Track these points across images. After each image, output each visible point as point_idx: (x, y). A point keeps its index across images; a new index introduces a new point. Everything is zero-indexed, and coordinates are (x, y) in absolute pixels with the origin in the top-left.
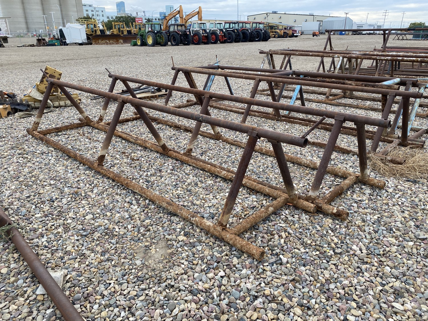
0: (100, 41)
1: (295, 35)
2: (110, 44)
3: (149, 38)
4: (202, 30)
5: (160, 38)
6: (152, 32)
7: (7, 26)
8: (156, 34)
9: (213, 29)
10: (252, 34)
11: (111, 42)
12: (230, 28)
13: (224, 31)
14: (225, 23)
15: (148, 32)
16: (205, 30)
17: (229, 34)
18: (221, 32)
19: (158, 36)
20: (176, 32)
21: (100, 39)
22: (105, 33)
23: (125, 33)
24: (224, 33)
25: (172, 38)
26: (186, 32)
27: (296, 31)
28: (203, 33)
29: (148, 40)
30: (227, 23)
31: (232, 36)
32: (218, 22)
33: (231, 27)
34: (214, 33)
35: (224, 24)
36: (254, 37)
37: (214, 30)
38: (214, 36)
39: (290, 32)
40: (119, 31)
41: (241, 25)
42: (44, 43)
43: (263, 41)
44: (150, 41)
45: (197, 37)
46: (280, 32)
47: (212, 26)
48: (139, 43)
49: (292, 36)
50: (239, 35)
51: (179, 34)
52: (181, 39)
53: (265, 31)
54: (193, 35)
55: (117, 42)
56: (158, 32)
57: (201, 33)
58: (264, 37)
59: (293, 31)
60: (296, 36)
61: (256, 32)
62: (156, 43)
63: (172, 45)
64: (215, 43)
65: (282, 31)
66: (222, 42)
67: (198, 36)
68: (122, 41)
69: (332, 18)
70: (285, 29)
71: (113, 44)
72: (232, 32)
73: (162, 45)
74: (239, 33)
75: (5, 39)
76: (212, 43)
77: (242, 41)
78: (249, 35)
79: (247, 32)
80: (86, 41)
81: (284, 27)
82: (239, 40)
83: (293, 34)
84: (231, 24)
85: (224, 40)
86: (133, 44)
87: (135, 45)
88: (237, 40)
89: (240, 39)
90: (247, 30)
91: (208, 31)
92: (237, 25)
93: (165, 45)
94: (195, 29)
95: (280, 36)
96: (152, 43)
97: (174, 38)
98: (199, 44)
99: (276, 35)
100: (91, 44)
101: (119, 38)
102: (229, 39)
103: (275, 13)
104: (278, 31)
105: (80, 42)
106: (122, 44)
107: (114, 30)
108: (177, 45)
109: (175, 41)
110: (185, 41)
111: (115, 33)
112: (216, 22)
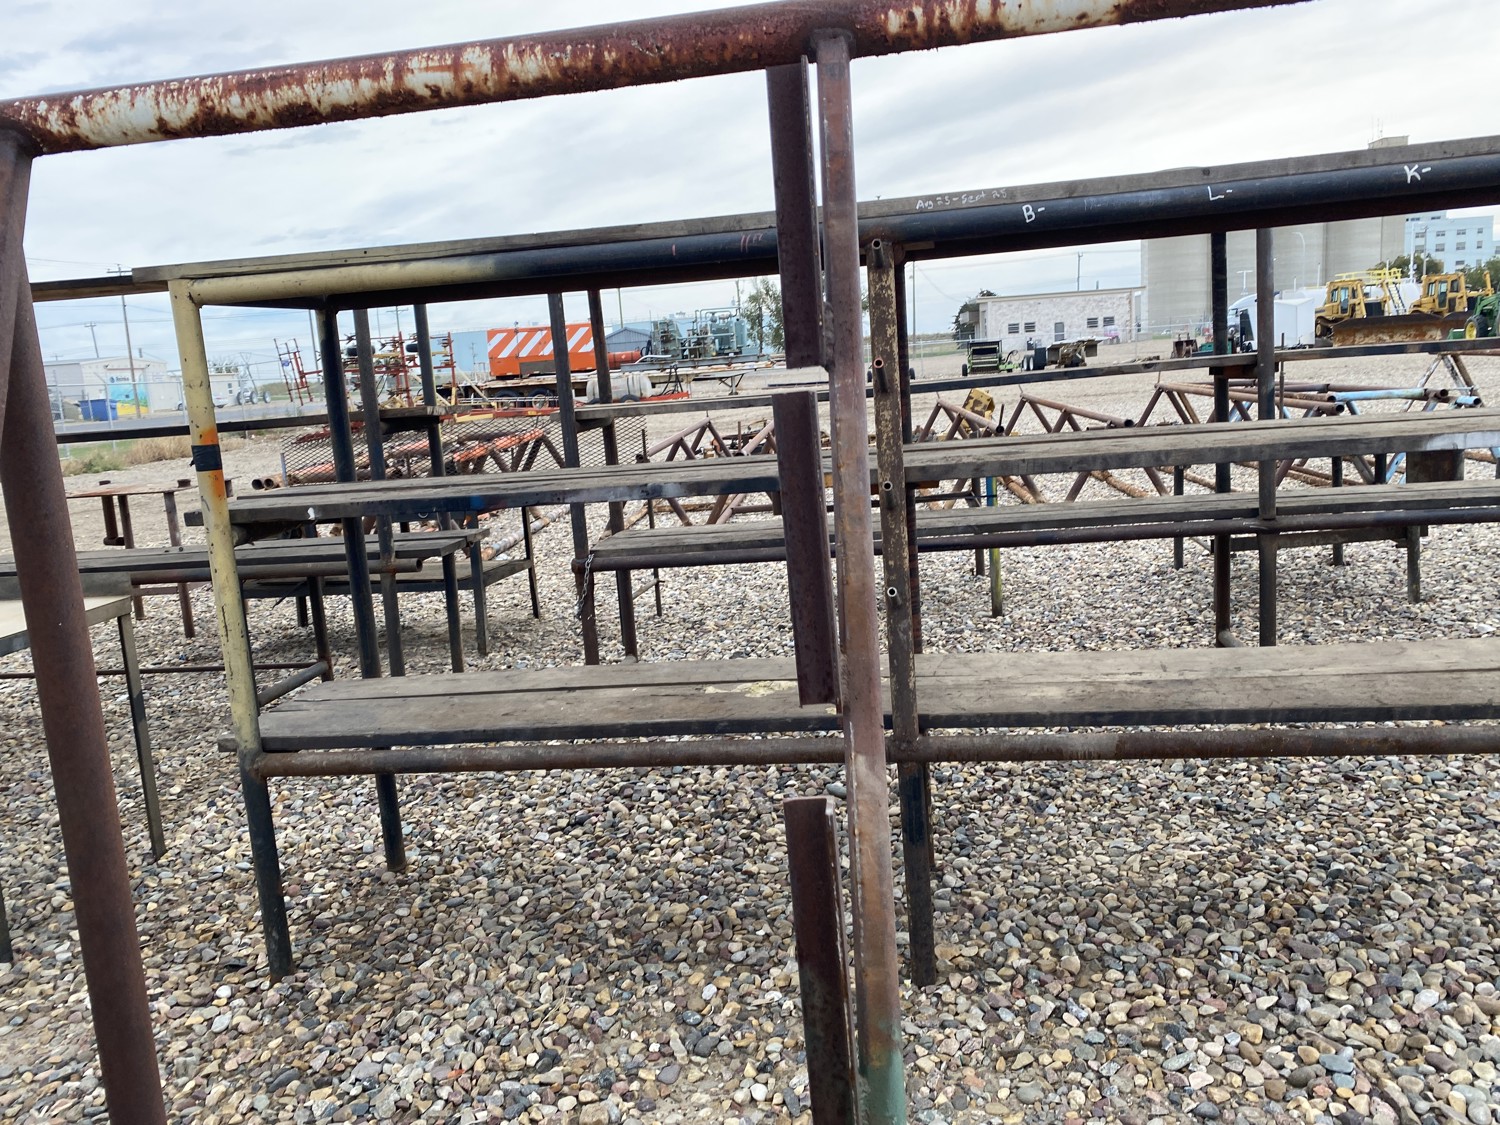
0: (1359, 338)
7: (1130, 311)
11: (1398, 338)
21: (1358, 331)
22: (1383, 312)
23: (1461, 306)
40: (1442, 304)
68: (1437, 334)
101: (1430, 325)
111: (1425, 310)
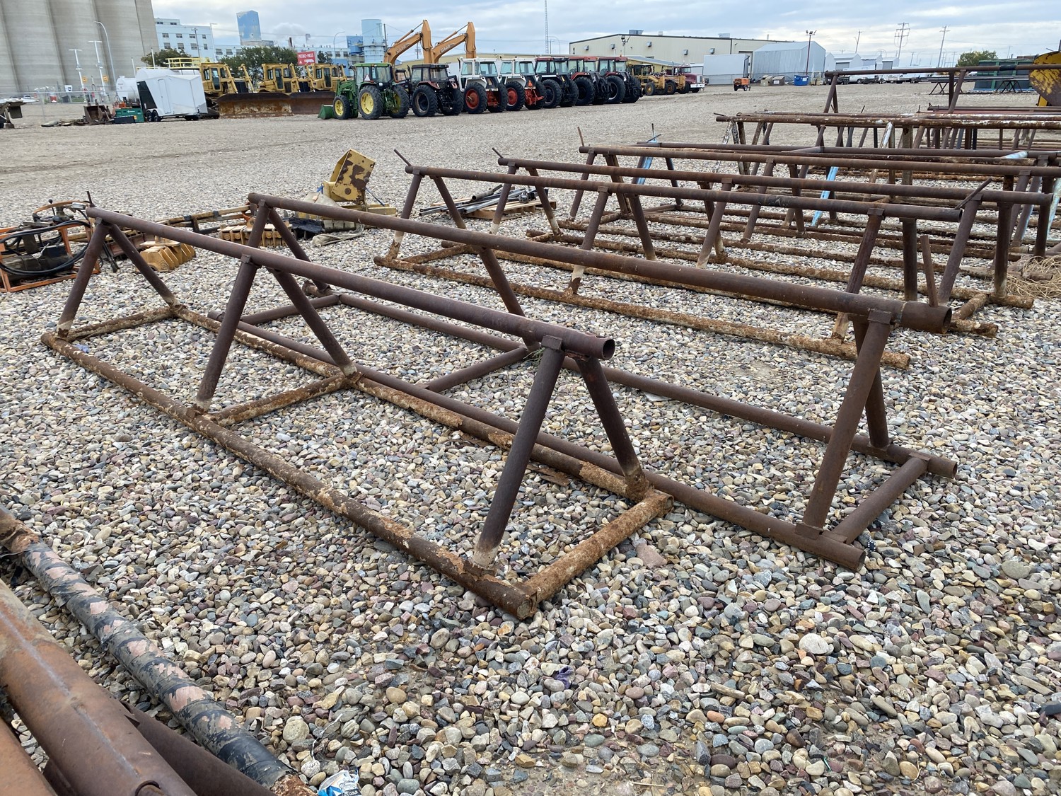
0: (237, 109)
1: (692, 86)
2: (262, 115)
3: (365, 98)
4: (487, 78)
5: (392, 99)
6: (373, 84)
8: (381, 89)
9: (510, 76)
10: (599, 85)
11: (264, 110)
12: (548, 72)
13: (537, 79)
14: (537, 61)
15: (363, 85)
16: (493, 79)
17: (548, 86)
18: (530, 84)
19: (388, 94)
20: (427, 84)
21: (235, 104)
22: (248, 90)
23: (296, 89)
24: (537, 86)
25: (418, 98)
26: (449, 83)
27: (694, 77)
28: (488, 86)
29: (362, 104)
30: (542, 61)
31: (556, 91)
32: (522, 59)
33: (552, 70)
34: (513, 85)
35: (534, 63)
36: (606, 93)
37: (512, 79)
38: (513, 93)
39: (682, 81)
40: (280, 85)
41: (573, 65)
42: (105, 117)
43: (625, 101)
44: (368, 106)
45: (474, 95)
46: (656, 80)
47: (507, 68)
48: (340, 113)
49: (687, 89)
50: (570, 89)
51: (434, 89)
52: (439, 101)
53: (630, 80)
54: (466, 91)
55: (279, 113)
56: (386, 85)
57: (485, 86)
58: (627, 92)
59: (687, 76)
60: (696, 90)
61: (609, 80)
62: (382, 112)
63: (418, 115)
64: (516, 108)
65: (663, 78)
66: (531, 108)
67: (478, 93)
68: (289, 108)
69: (775, 44)
70: (669, 72)
71: (268, 115)
72: (553, 81)
73: (395, 117)
74: (570, 84)
75: (15, 109)
76: (510, 109)
77: (578, 104)
78: (593, 88)
79: (589, 80)
80: (205, 110)
81: (665, 68)
82: (570, 100)
83: (688, 84)
84: (552, 64)
85: (538, 102)
86: (324, 114)
87: (330, 116)
88: (566, 101)
89: (573, 98)
90: (589, 77)
91: (499, 80)
92: (564, 64)
93: (402, 115)
94: (470, 77)
95: (658, 91)
96: (374, 112)
97: (422, 97)
98: (481, 113)
99: (648, 87)
100: (216, 117)
101: (283, 101)
102: (549, 97)
103: (636, 34)
104: (652, 77)
105: (192, 112)
106: (290, 115)
107: (268, 82)
108: (430, 114)
109: (424, 105)
110: (447, 105)
111: (270, 89)
112: (517, 59)
